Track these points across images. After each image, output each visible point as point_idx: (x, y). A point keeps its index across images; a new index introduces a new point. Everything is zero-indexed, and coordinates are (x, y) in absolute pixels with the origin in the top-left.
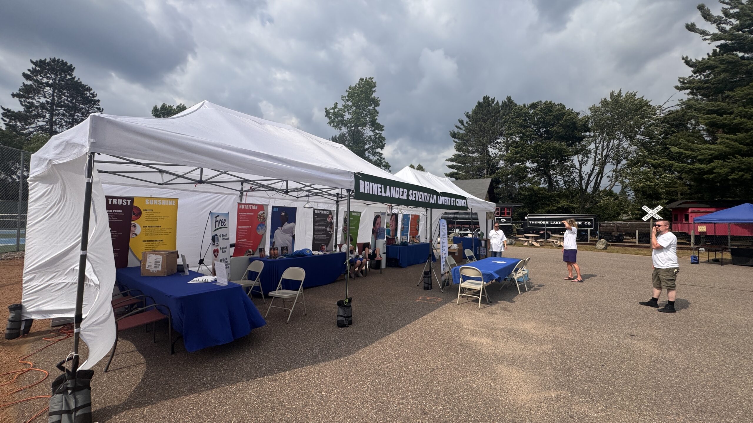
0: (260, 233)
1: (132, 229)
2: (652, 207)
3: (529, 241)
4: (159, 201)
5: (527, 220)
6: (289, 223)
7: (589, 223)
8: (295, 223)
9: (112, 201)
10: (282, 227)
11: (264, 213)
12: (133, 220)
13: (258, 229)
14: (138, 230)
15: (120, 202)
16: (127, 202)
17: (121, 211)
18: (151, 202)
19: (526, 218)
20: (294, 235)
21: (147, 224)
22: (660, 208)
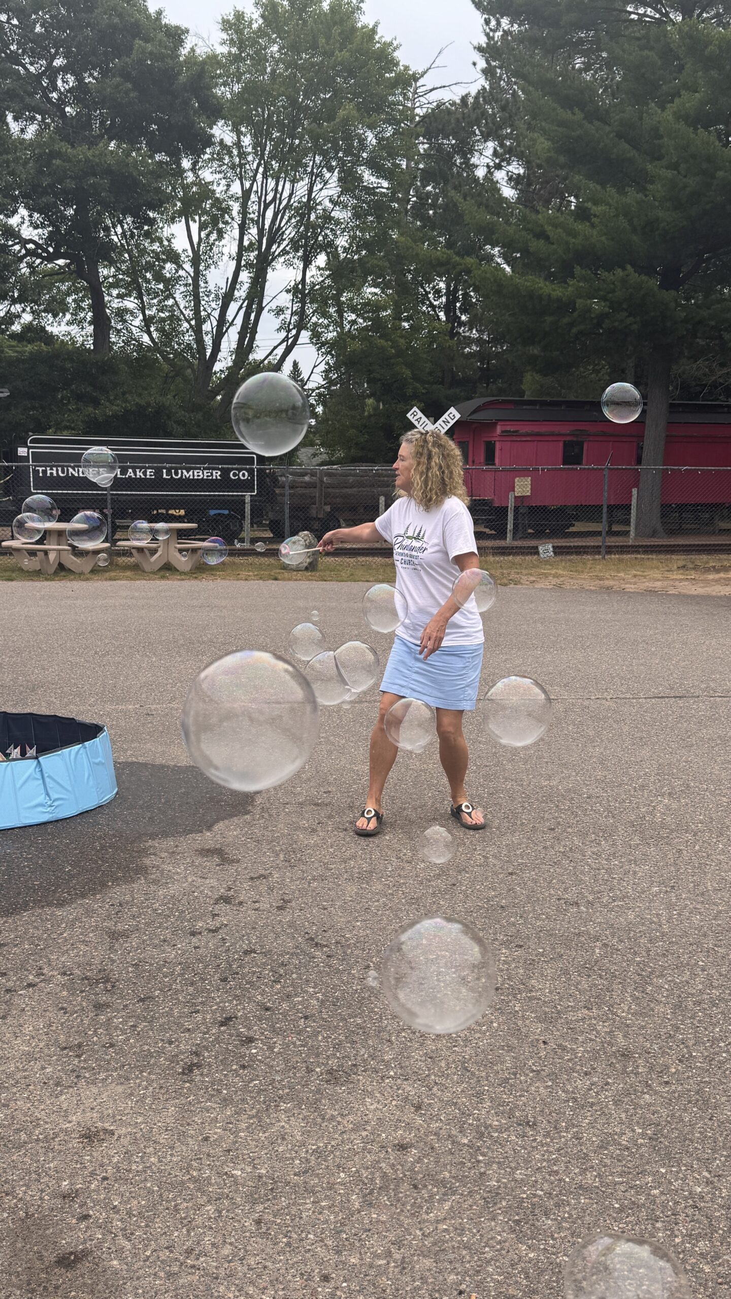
2: (434, 412)
3: (46, 552)
5: (26, 459)
7: (244, 475)
19: (22, 451)
22: (453, 415)
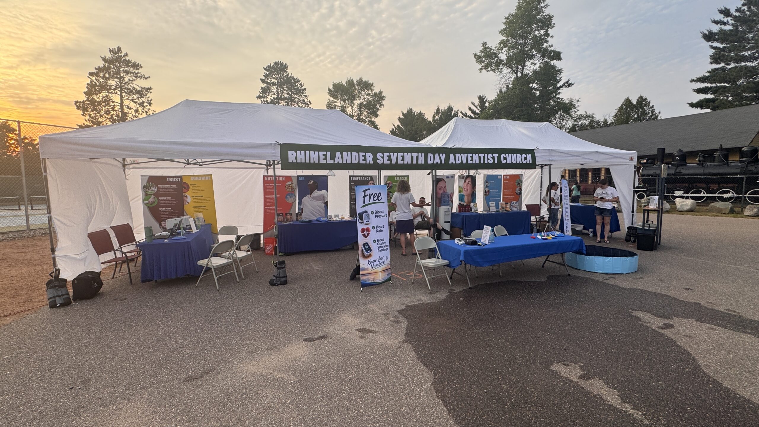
0: (290, 200)
1: (185, 198)
4: (200, 177)
6: (319, 190)
8: (327, 191)
9: (169, 179)
10: (311, 194)
11: (292, 184)
12: (185, 193)
13: (288, 198)
14: (189, 199)
15: (174, 180)
16: (178, 179)
17: (175, 186)
18: (195, 178)
20: (327, 201)
21: (194, 195)
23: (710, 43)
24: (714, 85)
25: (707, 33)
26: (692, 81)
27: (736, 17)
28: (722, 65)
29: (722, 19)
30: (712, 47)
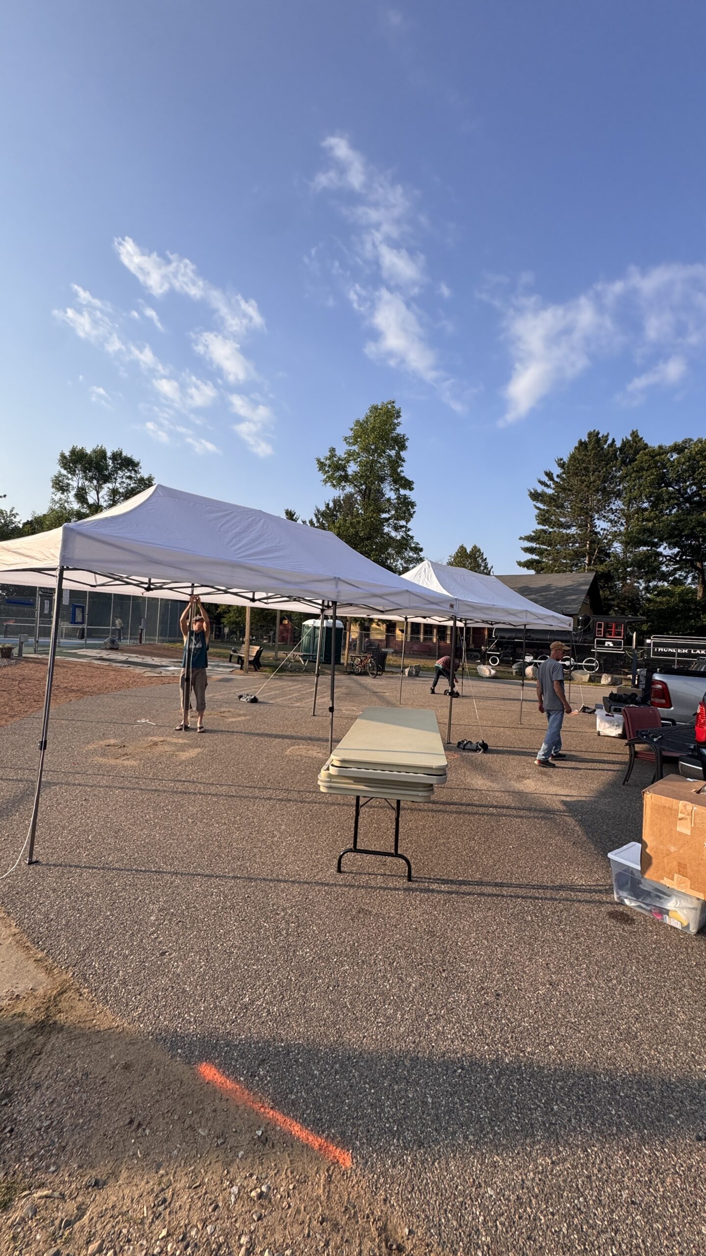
5: (650, 645)
19: (648, 641)
23: (534, 503)
24: (538, 546)
25: (533, 491)
26: (521, 538)
27: (557, 482)
28: (547, 527)
29: (546, 481)
30: (538, 508)
